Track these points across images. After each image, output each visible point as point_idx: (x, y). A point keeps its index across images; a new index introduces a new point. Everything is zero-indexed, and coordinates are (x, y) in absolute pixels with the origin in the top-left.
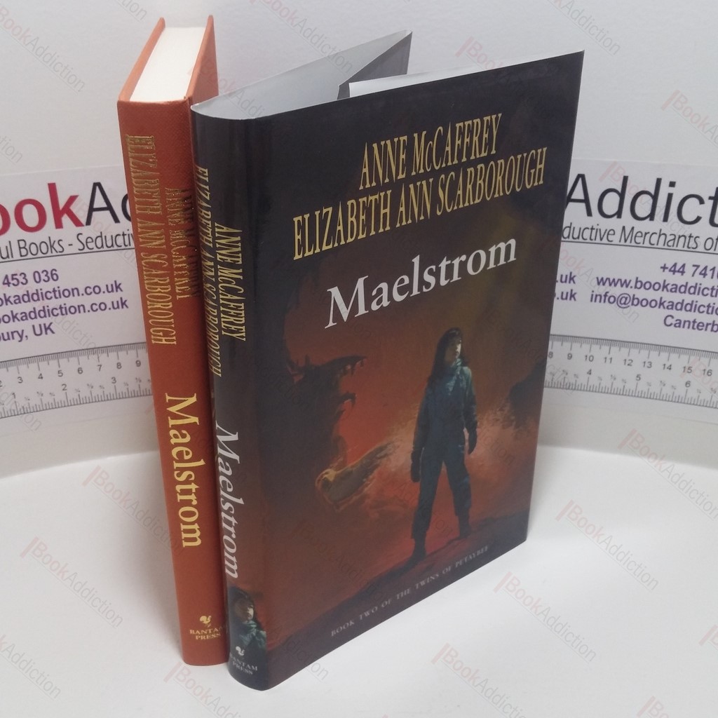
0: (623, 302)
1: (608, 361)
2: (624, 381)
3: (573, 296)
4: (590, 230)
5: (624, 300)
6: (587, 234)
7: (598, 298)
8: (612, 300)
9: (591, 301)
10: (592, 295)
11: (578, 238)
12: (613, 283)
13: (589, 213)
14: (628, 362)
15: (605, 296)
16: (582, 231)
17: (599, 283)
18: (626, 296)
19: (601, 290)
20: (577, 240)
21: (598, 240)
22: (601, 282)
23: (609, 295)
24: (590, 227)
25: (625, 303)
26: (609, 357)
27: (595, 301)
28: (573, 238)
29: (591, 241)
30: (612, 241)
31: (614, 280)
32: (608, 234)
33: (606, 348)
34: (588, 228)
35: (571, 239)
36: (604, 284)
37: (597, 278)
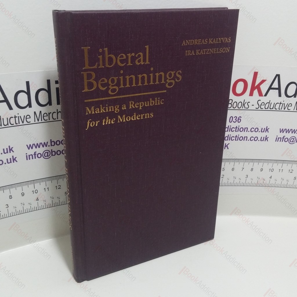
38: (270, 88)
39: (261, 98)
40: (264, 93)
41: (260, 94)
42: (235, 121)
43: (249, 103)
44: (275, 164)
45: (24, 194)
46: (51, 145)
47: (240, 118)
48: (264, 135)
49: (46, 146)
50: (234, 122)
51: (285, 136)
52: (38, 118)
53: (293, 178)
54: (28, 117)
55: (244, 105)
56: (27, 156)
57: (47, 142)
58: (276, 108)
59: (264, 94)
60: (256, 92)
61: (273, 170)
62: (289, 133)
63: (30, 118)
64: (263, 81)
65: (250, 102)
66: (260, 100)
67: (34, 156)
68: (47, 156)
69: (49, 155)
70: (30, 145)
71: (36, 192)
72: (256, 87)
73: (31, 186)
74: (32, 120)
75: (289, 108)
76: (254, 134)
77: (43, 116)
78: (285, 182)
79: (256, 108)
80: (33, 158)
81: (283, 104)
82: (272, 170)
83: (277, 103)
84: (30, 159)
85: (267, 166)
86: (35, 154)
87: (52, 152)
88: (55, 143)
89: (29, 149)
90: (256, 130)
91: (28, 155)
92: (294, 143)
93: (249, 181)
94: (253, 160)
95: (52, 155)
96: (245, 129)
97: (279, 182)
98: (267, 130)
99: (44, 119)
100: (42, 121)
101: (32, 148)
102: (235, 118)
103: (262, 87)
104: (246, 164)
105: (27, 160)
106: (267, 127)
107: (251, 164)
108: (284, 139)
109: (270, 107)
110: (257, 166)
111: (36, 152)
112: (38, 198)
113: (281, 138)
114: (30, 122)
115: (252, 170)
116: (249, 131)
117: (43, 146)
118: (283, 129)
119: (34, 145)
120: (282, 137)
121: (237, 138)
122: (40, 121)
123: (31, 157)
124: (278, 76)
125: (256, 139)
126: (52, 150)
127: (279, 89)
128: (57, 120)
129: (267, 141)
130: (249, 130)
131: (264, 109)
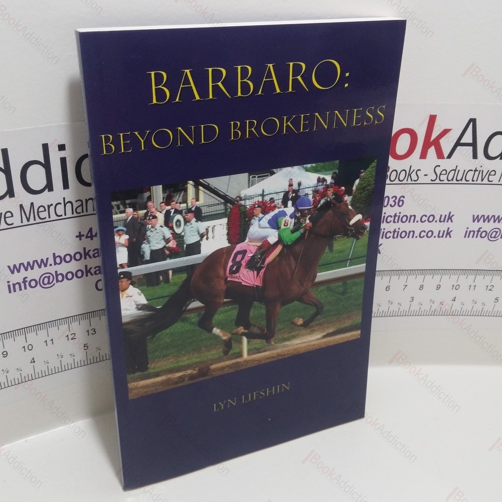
0: (493, 236)
1: (472, 288)
2: (483, 304)
3: (448, 234)
4: (473, 172)
5: (494, 233)
6: (470, 176)
7: (472, 233)
8: (484, 234)
9: (465, 237)
10: (467, 231)
11: (461, 180)
12: (487, 219)
13: (475, 156)
14: (489, 288)
15: (478, 231)
16: (465, 174)
17: (474, 221)
18: (497, 230)
19: (475, 226)
20: (460, 182)
21: (479, 181)
22: (476, 219)
23: (481, 230)
24: (474, 169)
25: (494, 237)
26: (473, 285)
27: (468, 237)
28: (457, 180)
29: (473, 182)
30: (492, 181)
31: (488, 216)
32: (489, 175)
33: (471, 277)
34: (472, 170)
35: (454, 181)
36: (478, 221)
37: (474, 216)
38: (458, 144)
39: (440, 162)
40: (446, 153)
41: (440, 155)
42: (393, 204)
43: (418, 172)
44: (462, 278)
45: (7, 353)
46: (55, 263)
47: (402, 199)
48: (444, 227)
49: (46, 266)
50: (391, 205)
51: (481, 228)
52: (28, 216)
53: (494, 300)
54: (9, 215)
55: (410, 175)
56: (9, 286)
57: (47, 259)
58: (467, 179)
59: (446, 155)
60: (432, 151)
61: (458, 287)
62: (489, 222)
63: (12, 216)
64: (446, 132)
65: (420, 170)
66: (439, 166)
67: (22, 285)
68: (49, 283)
69: (51, 281)
70: (15, 266)
71: (30, 348)
72: (432, 143)
73: (20, 339)
74: (16, 220)
75: (491, 178)
76: (427, 226)
77: (38, 212)
78: (478, 307)
79: (432, 180)
80: (20, 289)
81: (480, 171)
82: (456, 287)
83: (469, 171)
84: (15, 291)
85: (447, 281)
86: (24, 281)
87: (57, 275)
88: (63, 259)
89: (12, 272)
90: (431, 218)
91: (11, 284)
92: (497, 239)
93: (415, 306)
94: (423, 272)
95: (58, 281)
96: (411, 218)
97: (468, 307)
98: (450, 218)
99: (39, 217)
100: (35, 220)
101: (19, 271)
102: (394, 198)
103: (442, 141)
104: (411, 278)
105: (10, 292)
106: (450, 213)
107: (420, 278)
108: (480, 233)
109: (457, 178)
110: (431, 281)
111: (27, 278)
112: (33, 358)
113: (474, 231)
114: (13, 224)
115: (421, 288)
116: (417, 222)
117: (40, 267)
118: (478, 216)
119: (22, 266)
120: (476, 230)
121: (397, 234)
122: (32, 221)
123: (17, 287)
124: (473, 121)
125: (429, 234)
126: (56, 272)
127: (474, 144)
128: (64, 217)
129: (450, 237)
130: (418, 218)
131: (446, 181)
